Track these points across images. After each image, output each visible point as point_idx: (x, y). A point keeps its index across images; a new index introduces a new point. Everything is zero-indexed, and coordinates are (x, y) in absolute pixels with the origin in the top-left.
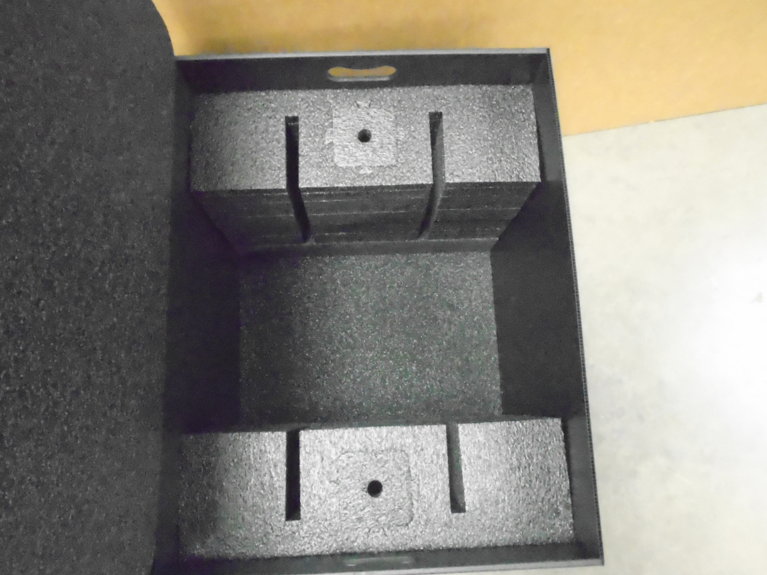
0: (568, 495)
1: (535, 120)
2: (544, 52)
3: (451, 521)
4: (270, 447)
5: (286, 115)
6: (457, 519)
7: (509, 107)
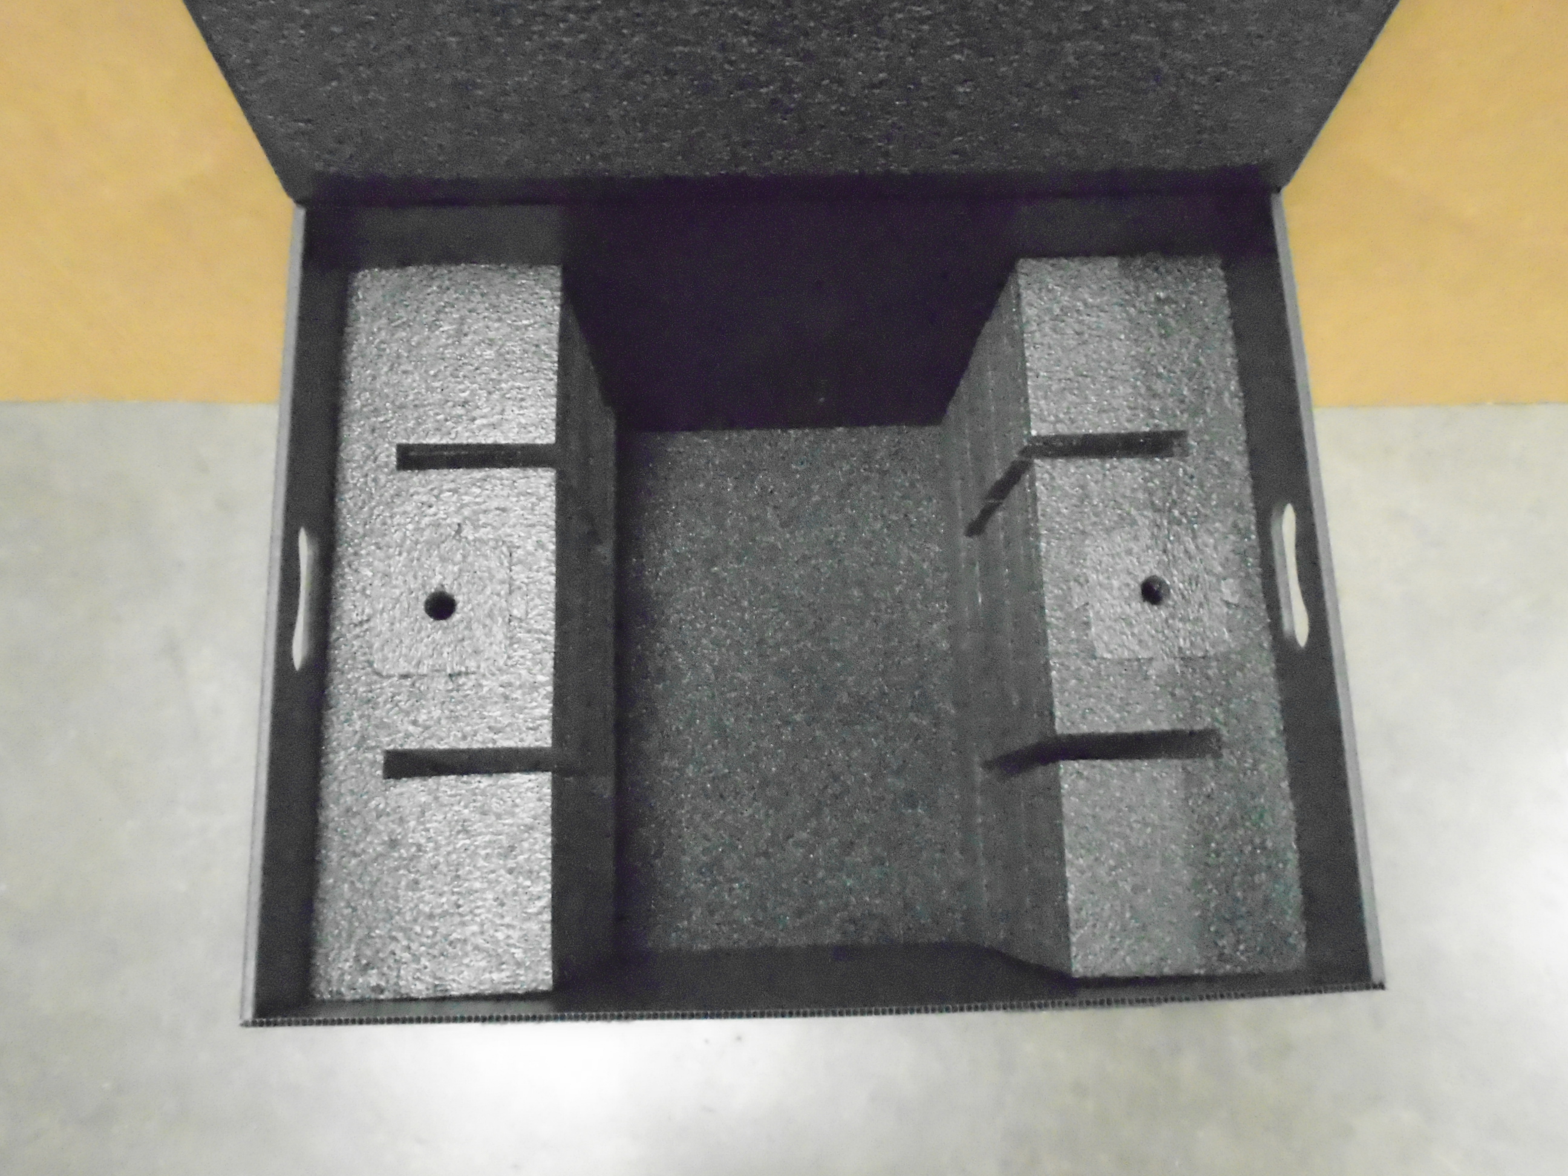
0: (400, 993)
1: (1221, 971)
2: (1376, 977)
3: (370, 749)
4: (530, 414)
5: (1191, 432)
6: (373, 763)
7: (1250, 913)
